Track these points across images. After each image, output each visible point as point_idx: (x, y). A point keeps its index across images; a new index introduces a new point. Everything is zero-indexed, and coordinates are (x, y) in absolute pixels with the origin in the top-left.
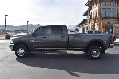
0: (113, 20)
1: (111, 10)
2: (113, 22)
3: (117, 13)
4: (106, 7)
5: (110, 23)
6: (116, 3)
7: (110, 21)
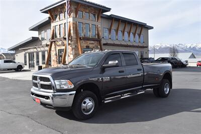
0: (93, 42)
1: (90, 26)
2: (93, 45)
3: (97, 32)
4: (84, 21)
5: (89, 46)
6: (96, 17)
7: (90, 44)
